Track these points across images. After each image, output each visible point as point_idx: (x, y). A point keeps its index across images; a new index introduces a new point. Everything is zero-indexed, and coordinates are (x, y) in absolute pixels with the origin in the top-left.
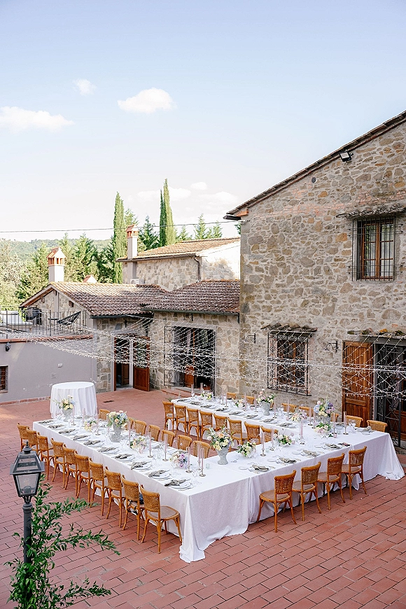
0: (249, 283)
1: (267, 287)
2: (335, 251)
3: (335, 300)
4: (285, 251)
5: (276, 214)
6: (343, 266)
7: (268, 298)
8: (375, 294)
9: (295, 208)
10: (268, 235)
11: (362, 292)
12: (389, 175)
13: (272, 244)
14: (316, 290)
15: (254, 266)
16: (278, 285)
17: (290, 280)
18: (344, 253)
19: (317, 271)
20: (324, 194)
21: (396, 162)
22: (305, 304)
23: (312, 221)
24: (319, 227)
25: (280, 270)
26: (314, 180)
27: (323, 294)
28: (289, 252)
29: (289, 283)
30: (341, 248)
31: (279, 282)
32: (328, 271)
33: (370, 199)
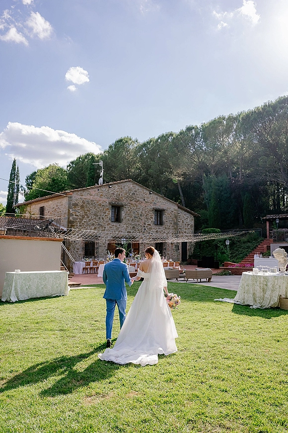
0: (72, 220)
1: (80, 222)
2: (105, 213)
3: (105, 227)
4: (88, 210)
5: (84, 197)
6: (108, 218)
7: (81, 226)
8: (116, 226)
9: (92, 197)
10: (81, 204)
11: (113, 225)
12: (119, 195)
13: (82, 207)
14: (99, 224)
15: (74, 214)
16: (85, 222)
17: (90, 220)
18: (108, 214)
19: (99, 218)
20: (102, 195)
21: (121, 192)
22: (95, 228)
23: (98, 202)
24: (100, 205)
25: (86, 217)
26: (98, 190)
27: (101, 225)
28: (89, 211)
29: (89, 221)
30: (107, 212)
31: (85, 221)
32: (103, 218)
33: (115, 200)
